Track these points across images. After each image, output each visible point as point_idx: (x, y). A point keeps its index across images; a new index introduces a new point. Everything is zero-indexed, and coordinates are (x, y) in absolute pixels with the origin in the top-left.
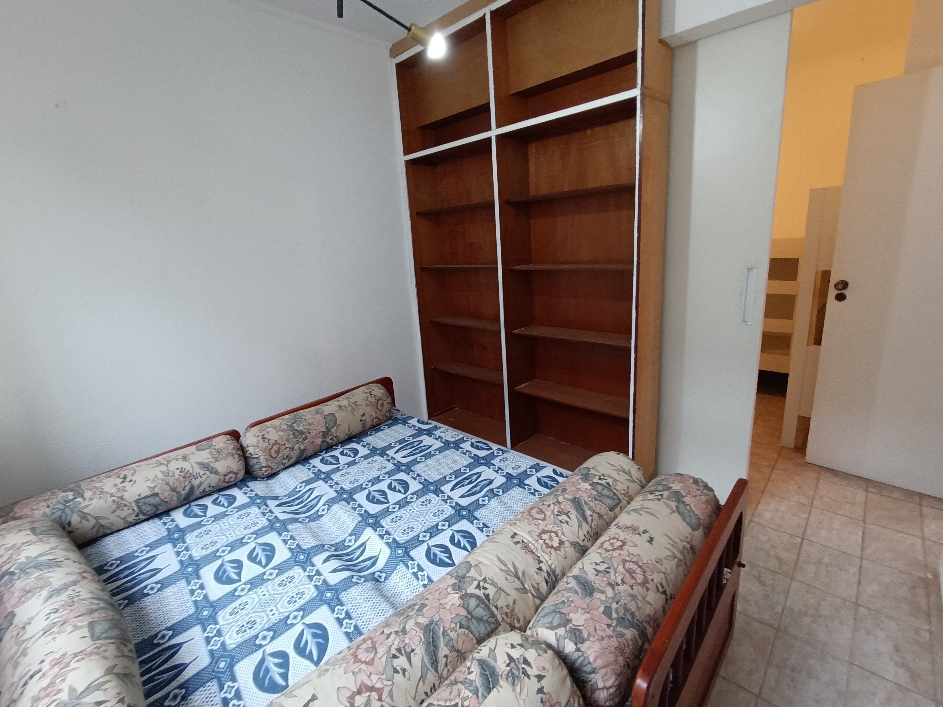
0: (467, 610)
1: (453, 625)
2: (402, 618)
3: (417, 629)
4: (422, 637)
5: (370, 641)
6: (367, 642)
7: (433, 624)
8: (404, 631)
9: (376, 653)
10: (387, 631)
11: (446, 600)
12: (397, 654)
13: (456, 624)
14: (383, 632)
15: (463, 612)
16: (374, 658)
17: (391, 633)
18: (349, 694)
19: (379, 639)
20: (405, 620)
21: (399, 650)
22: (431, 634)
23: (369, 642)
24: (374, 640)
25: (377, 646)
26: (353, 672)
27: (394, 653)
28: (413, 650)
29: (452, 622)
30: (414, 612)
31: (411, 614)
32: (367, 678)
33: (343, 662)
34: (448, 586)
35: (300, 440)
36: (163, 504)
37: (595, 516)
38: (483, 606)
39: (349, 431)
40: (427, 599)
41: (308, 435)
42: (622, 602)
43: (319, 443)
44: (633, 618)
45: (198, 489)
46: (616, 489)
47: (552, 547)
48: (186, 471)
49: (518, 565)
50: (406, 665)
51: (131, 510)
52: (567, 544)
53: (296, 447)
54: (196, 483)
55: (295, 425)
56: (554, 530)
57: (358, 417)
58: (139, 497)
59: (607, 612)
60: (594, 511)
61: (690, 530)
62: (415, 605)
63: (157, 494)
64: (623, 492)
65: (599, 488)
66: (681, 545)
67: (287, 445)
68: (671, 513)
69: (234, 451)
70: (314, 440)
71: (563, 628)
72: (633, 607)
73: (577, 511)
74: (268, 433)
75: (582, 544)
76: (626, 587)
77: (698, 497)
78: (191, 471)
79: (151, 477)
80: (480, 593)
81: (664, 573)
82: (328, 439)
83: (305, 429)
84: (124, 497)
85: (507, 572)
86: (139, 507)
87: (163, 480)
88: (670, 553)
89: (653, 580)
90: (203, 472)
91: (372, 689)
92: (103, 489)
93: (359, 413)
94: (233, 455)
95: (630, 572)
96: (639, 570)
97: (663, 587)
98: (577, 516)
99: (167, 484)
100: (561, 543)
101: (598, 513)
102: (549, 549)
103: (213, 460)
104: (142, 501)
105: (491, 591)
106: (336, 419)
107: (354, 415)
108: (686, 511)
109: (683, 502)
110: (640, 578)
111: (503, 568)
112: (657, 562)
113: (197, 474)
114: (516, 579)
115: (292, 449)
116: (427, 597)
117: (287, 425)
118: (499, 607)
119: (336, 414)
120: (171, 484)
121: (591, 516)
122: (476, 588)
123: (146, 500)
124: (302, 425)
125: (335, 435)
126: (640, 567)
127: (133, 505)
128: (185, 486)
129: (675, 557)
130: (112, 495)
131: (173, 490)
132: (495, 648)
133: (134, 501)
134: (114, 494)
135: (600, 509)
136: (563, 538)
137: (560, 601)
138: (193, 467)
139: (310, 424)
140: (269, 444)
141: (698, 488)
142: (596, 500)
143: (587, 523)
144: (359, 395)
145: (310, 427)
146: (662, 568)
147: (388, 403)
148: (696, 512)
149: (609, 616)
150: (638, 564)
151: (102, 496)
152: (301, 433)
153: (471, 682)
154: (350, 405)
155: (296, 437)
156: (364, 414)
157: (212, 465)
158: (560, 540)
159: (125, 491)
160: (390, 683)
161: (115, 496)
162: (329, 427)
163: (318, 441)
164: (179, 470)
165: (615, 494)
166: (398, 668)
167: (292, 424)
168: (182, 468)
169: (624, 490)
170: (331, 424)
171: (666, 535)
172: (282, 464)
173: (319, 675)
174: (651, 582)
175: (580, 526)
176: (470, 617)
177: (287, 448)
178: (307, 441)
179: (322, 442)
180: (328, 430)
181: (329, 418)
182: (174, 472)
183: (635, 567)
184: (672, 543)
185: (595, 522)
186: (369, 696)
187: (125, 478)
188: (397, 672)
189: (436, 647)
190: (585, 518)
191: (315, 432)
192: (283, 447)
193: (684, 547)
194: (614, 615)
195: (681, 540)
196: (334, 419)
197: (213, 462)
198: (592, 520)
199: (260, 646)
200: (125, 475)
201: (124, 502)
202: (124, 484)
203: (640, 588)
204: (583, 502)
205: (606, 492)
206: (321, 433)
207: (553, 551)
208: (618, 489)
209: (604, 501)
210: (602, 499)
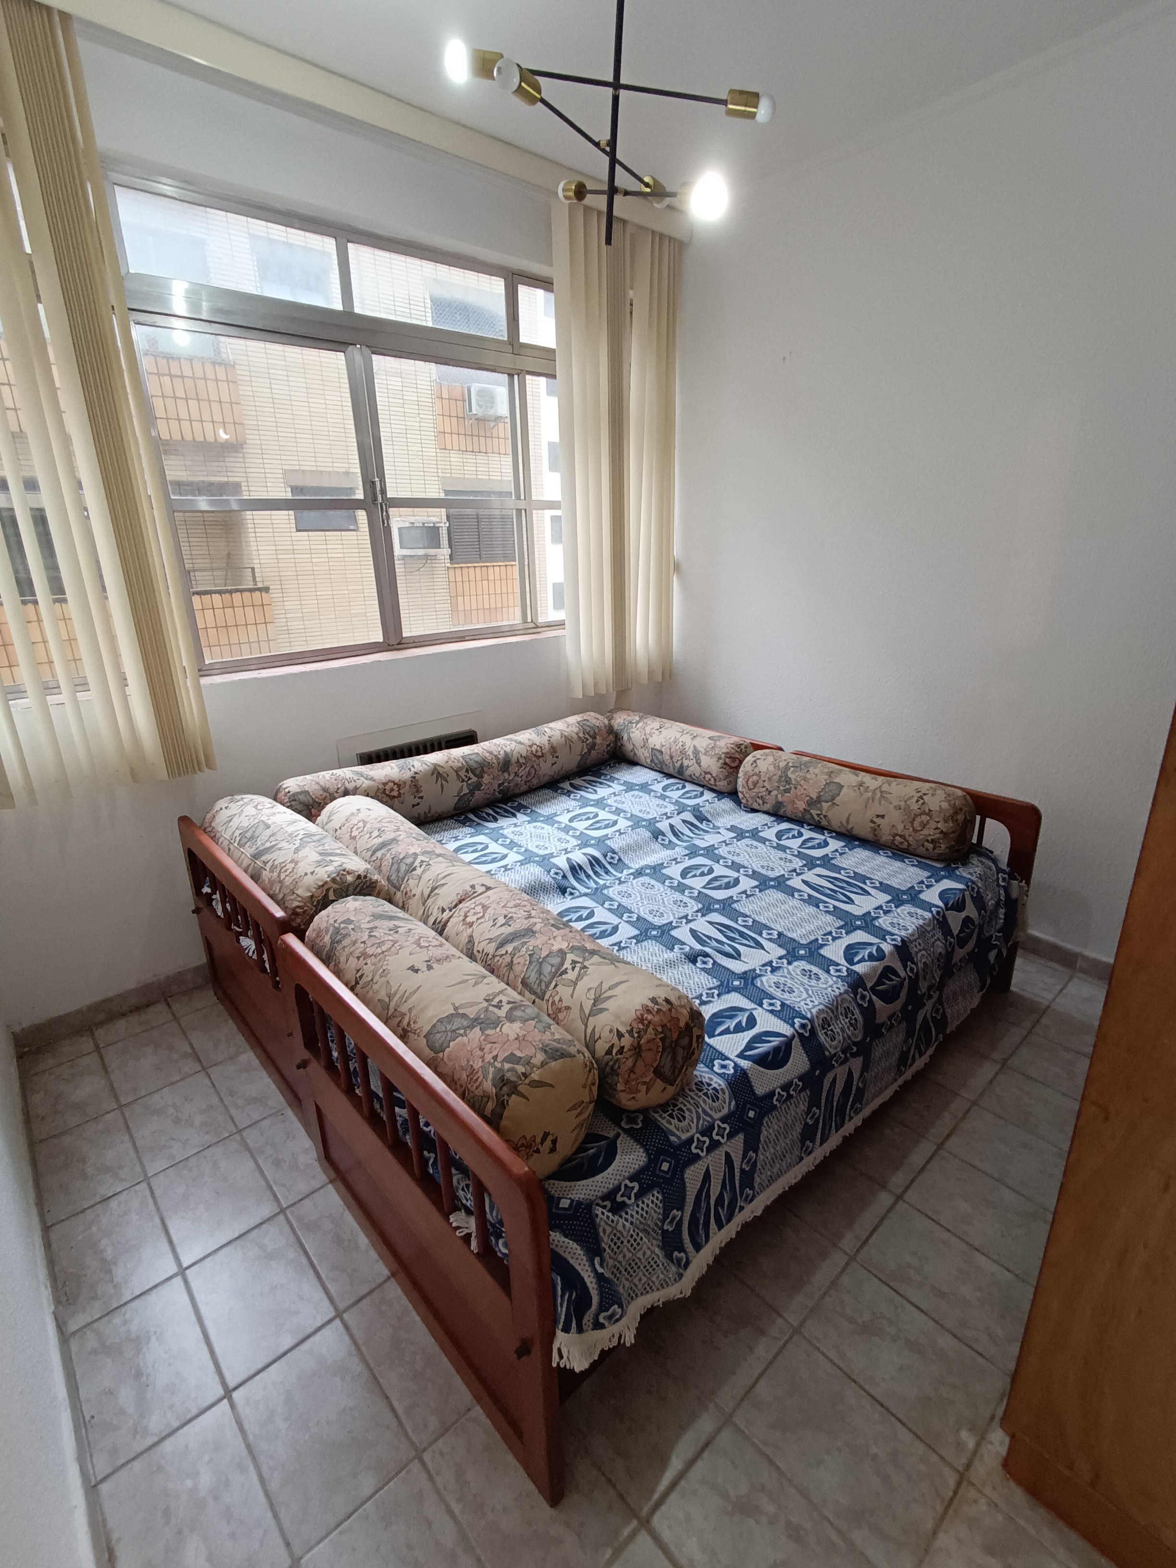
35: (781, 788)
37: (508, 959)
39: (848, 822)
41: (793, 789)
42: (352, 933)
43: (802, 809)
44: (337, 942)
45: (686, 771)
46: (556, 986)
47: (466, 916)
49: (444, 888)
51: (649, 755)
52: (469, 931)
53: (775, 794)
54: (686, 764)
57: (871, 813)
60: (514, 955)
61: (426, 1030)
64: (557, 999)
65: (556, 961)
66: (404, 1009)
67: (766, 784)
68: (453, 1004)
69: (723, 756)
70: (796, 801)
73: (511, 934)
74: (764, 760)
75: (475, 952)
78: (686, 750)
80: (417, 863)
81: (372, 980)
82: (814, 812)
85: (436, 880)
86: (653, 755)
89: (366, 964)
93: (876, 809)
94: (720, 758)
95: (380, 945)
96: (379, 950)
97: (361, 977)
98: (503, 934)
100: (471, 925)
101: (512, 961)
102: (463, 915)
105: (419, 871)
106: (839, 795)
107: (866, 807)
108: (454, 1028)
109: (471, 1027)
110: (370, 951)
111: (440, 876)
112: (384, 970)
113: (688, 755)
119: (844, 790)
121: (507, 952)
125: (823, 813)
126: (383, 952)
128: (680, 761)
131: (672, 758)
133: (652, 748)
135: (518, 963)
136: (474, 926)
138: (688, 747)
139: (805, 779)
142: (530, 955)
143: (497, 949)
144: (897, 789)
145: (802, 782)
146: (377, 978)
147: (937, 828)
148: (452, 1044)
152: (788, 781)
154: (874, 791)
155: (779, 781)
156: (883, 817)
158: (473, 922)
159: (652, 737)
162: (823, 798)
163: (801, 805)
165: (547, 986)
169: (561, 1000)
170: (827, 797)
175: (491, 940)
177: (764, 787)
178: (788, 795)
179: (805, 810)
180: (819, 800)
181: (832, 787)
183: (384, 948)
185: (501, 959)
190: (501, 945)
191: (803, 791)
192: (761, 783)
196: (837, 792)
198: (502, 956)
201: (647, 744)
202: (655, 731)
203: (361, 950)
204: (525, 940)
205: (547, 969)
206: (808, 798)
207: (462, 918)
208: (558, 988)
209: (532, 967)
210: (534, 964)
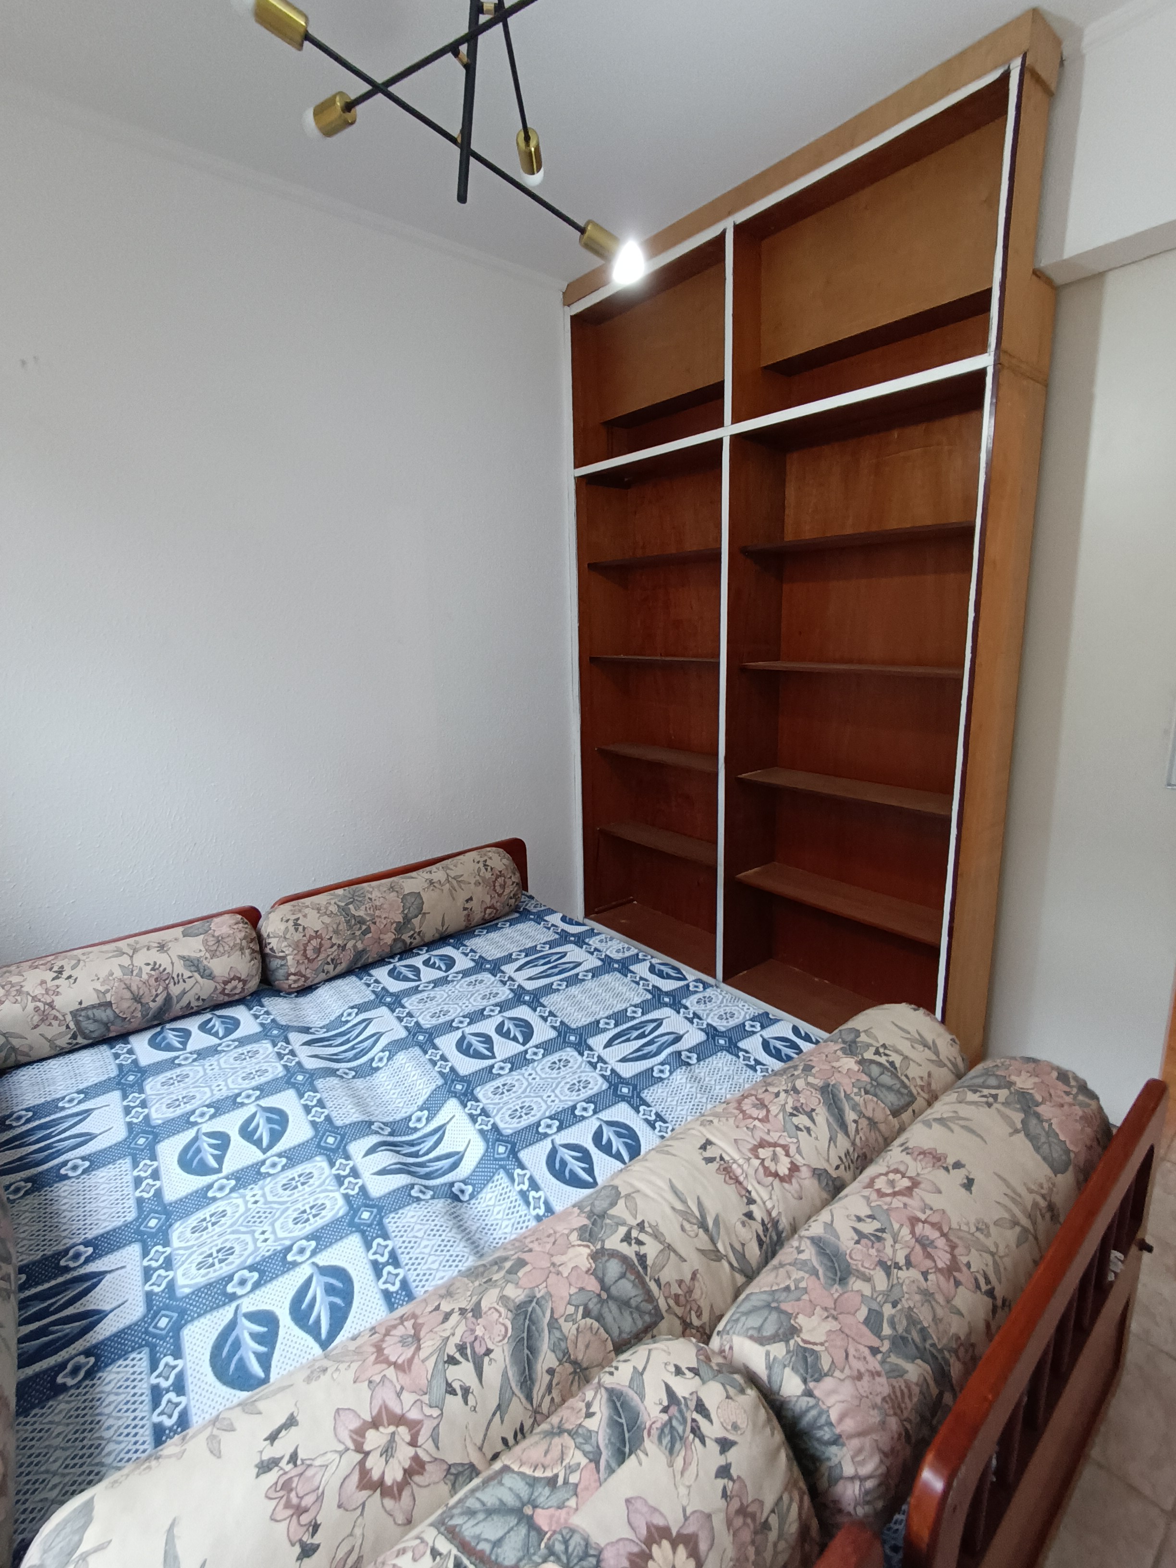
0: (601, 1281)
1: (571, 1310)
2: (477, 1283)
3: (502, 1310)
4: (510, 1326)
5: (413, 1321)
6: (406, 1323)
7: (534, 1304)
8: (477, 1311)
9: (419, 1348)
10: (446, 1307)
11: (564, 1258)
12: (458, 1356)
13: (577, 1307)
14: (437, 1308)
15: (593, 1285)
16: (413, 1357)
17: (452, 1311)
18: (355, 1424)
19: (429, 1320)
20: (482, 1288)
21: (461, 1349)
22: (527, 1322)
23: (409, 1324)
24: (420, 1321)
25: (422, 1334)
26: (370, 1382)
27: (451, 1354)
28: (488, 1352)
29: (569, 1303)
30: (502, 1273)
31: (495, 1278)
32: (393, 1396)
33: (355, 1358)
34: (572, 1231)
35: (358, 933)
36: (118, 1021)
37: (864, 1123)
38: (633, 1278)
39: (442, 924)
40: (530, 1250)
41: (372, 926)
43: (390, 942)
44: (924, 1340)
45: (178, 1002)
46: (906, 1076)
47: (776, 1175)
48: (161, 969)
49: (707, 1203)
50: (471, 1380)
51: (64, 1027)
52: (805, 1172)
53: (350, 945)
54: (175, 990)
55: (351, 906)
56: (782, 1142)
57: (460, 901)
58: (79, 1007)
59: (873, 1321)
60: (861, 1113)
61: (1048, 1171)
62: (506, 1259)
63: (110, 1004)
64: (919, 1082)
65: (875, 1070)
66: (1028, 1200)
67: (334, 941)
68: (1011, 1135)
69: (244, 943)
70: (382, 936)
71: (783, 1344)
72: (925, 1316)
73: (829, 1109)
74: (305, 916)
75: (834, 1174)
76: (913, 1274)
77: (1066, 1107)
78: (169, 970)
79: (103, 974)
80: (629, 1251)
81: (993, 1254)
82: (406, 937)
83: (367, 915)
84: (55, 1004)
85: (686, 1215)
86: (77, 1023)
87: (121, 980)
88: (1006, 1215)
89: (968, 1265)
90: (190, 974)
91: (400, 1420)
92: (22, 987)
93: (462, 896)
94: (242, 949)
95: (924, 1243)
97: (988, 1282)
98: (827, 1120)
99: (128, 988)
100: (794, 1168)
101: (869, 1119)
102: (771, 1179)
103: (208, 955)
104: (83, 1013)
105: (651, 1249)
106: (423, 903)
107: (454, 899)
108: (1043, 1134)
109: (1038, 1116)
110: (943, 1259)
111: (679, 1206)
112: (978, 1229)
113: (178, 976)
114: (701, 1230)
115: (343, 948)
116: (531, 1246)
117: (338, 906)
118: (663, 1282)
119: (425, 896)
120: (134, 988)
121: (855, 1121)
122: (622, 1241)
123: (90, 1013)
124: (363, 908)
125: (417, 930)
127: (69, 1018)
128: (157, 995)
129: (1015, 1223)
130: (35, 999)
131: (137, 999)
132: (644, 1369)
133: (71, 1012)
134: (39, 997)
135: (874, 1110)
136: (799, 1160)
137: (782, 1286)
138: (172, 963)
139: (376, 908)
140: (304, 936)
141: (1067, 1089)
142: (867, 1092)
143: (848, 1136)
144: (466, 866)
145: (377, 913)
146: (989, 1243)
147: (513, 883)
148: (1062, 1138)
149: (877, 1331)
150: (940, 1229)
151: (19, 998)
152: (361, 921)
153: (589, 1435)
154: (448, 880)
155: (350, 927)
156: (471, 899)
157: (205, 962)
158: (792, 1163)
159: (58, 994)
160: (435, 1412)
161: (39, 1001)
162: (410, 915)
163: (389, 938)
164: (150, 967)
165: (905, 1086)
166: (456, 1385)
167: (347, 904)
168: (155, 963)
169: (922, 1078)
170: (413, 911)
171: (999, 1176)
172: (323, 971)
173: (309, 1377)
174: (964, 1269)
175: (832, 1139)
176: (604, 1296)
177: (334, 944)
178: (370, 935)
179: (395, 940)
180: (407, 920)
181: (411, 900)
182: (140, 969)
183: (934, 1234)
184: (1011, 1194)
185: (861, 1134)
186: (393, 1434)
187: (60, 972)
188: (453, 1392)
189: (533, 1350)
190: (843, 1126)
191: (385, 922)
192: (327, 944)
193: (1035, 1205)
194: (887, 1330)
195: (1031, 1191)
196: (418, 901)
197: (206, 958)
198: (857, 1131)
199: (233, 1297)
200: (62, 967)
201: (54, 1012)
202: (57, 982)
203: (942, 1279)
204: (842, 1094)
205: (886, 1079)
206: (395, 925)
207: (776, 1182)
208: (910, 1076)
209: (882, 1096)
210: (879, 1093)
